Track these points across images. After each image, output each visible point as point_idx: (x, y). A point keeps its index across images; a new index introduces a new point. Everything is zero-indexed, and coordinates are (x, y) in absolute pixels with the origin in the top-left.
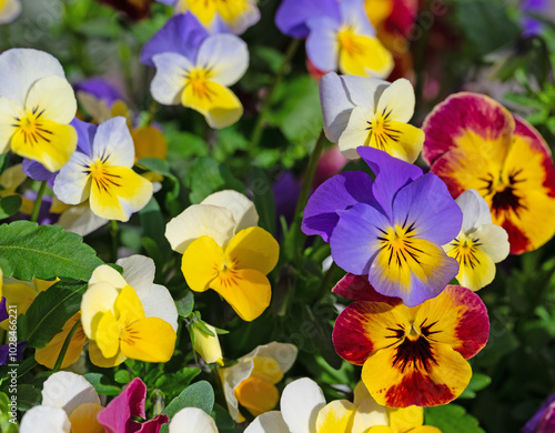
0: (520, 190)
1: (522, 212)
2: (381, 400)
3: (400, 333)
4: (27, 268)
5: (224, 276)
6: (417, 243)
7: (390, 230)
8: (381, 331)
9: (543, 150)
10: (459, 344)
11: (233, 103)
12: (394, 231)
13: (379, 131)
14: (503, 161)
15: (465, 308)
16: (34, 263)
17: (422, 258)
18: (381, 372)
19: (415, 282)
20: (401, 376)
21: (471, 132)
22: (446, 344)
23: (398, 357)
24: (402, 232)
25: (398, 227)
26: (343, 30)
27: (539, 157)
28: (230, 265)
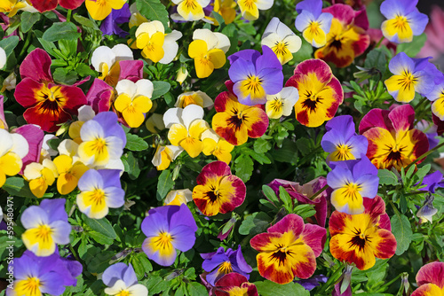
0: (318, 105)
1: (313, 112)
2: (214, 128)
3: (236, 113)
4: (145, 11)
5: (204, 59)
6: (259, 87)
7: (254, 76)
8: (230, 107)
9: (339, 100)
10: (251, 129)
11: (257, 16)
12: (255, 78)
13: (280, 48)
14: (319, 91)
15: (261, 120)
16: (148, 11)
17: (257, 92)
18: (220, 120)
19: (249, 98)
20: (226, 126)
21: (315, 74)
22: (246, 126)
23: (230, 119)
24: (257, 80)
25: (257, 78)
26: (315, 23)
27: (334, 100)
28: (208, 58)
